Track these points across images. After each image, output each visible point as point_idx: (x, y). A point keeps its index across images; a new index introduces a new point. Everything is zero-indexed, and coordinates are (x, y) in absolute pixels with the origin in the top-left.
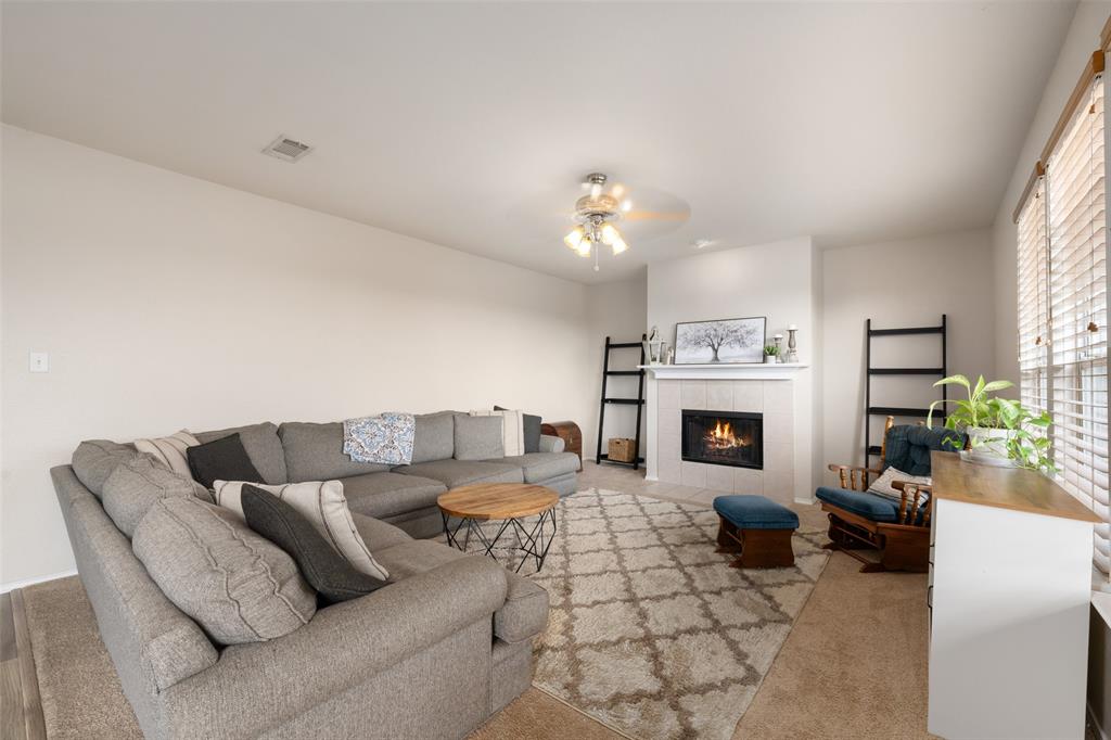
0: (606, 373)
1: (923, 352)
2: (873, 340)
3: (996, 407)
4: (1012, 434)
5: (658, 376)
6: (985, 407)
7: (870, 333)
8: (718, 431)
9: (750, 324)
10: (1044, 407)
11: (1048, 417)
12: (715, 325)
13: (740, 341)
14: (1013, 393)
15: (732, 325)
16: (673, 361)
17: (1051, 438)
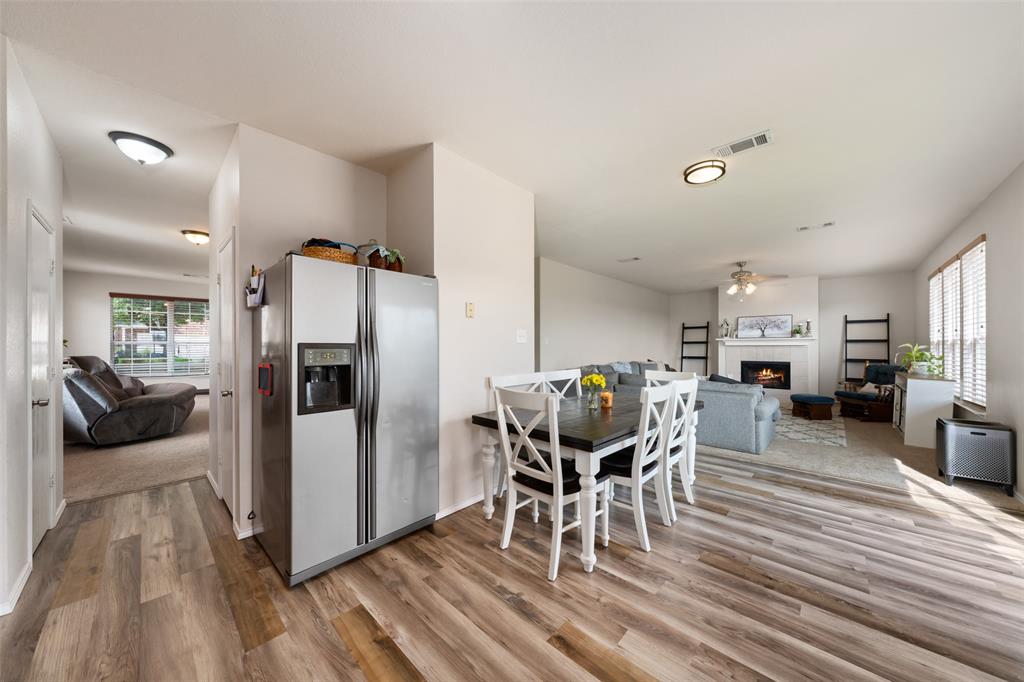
0: (683, 343)
1: (878, 331)
2: (849, 325)
3: (922, 354)
4: (929, 364)
5: (727, 344)
6: (918, 355)
7: (847, 322)
8: (764, 372)
9: (783, 318)
10: (941, 354)
11: (942, 358)
12: (762, 318)
13: (778, 327)
14: (928, 350)
15: (773, 319)
16: (737, 336)
17: (943, 364)
